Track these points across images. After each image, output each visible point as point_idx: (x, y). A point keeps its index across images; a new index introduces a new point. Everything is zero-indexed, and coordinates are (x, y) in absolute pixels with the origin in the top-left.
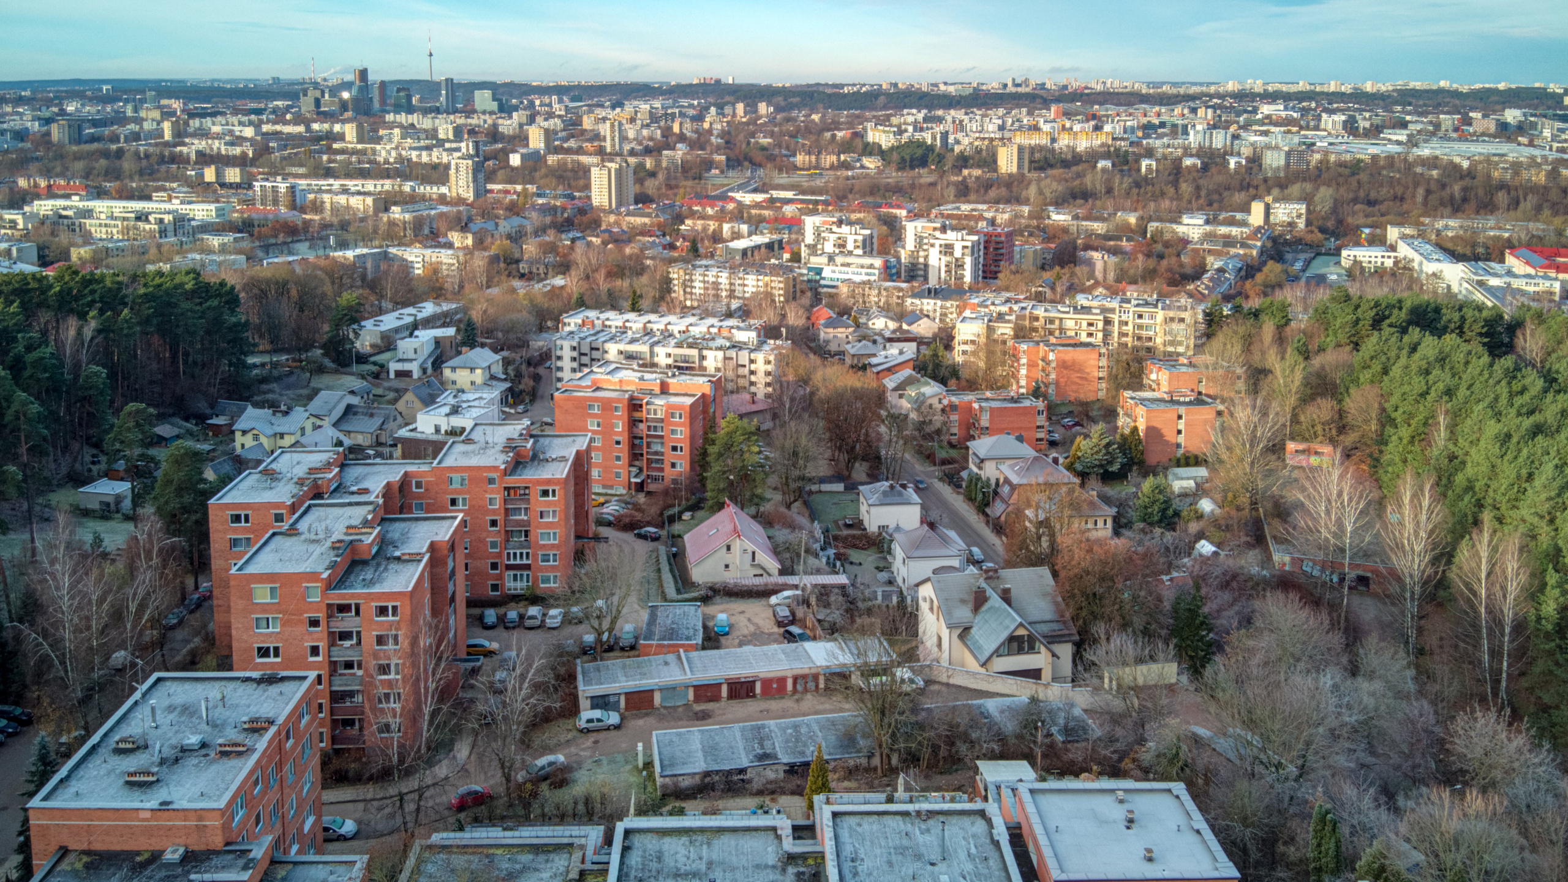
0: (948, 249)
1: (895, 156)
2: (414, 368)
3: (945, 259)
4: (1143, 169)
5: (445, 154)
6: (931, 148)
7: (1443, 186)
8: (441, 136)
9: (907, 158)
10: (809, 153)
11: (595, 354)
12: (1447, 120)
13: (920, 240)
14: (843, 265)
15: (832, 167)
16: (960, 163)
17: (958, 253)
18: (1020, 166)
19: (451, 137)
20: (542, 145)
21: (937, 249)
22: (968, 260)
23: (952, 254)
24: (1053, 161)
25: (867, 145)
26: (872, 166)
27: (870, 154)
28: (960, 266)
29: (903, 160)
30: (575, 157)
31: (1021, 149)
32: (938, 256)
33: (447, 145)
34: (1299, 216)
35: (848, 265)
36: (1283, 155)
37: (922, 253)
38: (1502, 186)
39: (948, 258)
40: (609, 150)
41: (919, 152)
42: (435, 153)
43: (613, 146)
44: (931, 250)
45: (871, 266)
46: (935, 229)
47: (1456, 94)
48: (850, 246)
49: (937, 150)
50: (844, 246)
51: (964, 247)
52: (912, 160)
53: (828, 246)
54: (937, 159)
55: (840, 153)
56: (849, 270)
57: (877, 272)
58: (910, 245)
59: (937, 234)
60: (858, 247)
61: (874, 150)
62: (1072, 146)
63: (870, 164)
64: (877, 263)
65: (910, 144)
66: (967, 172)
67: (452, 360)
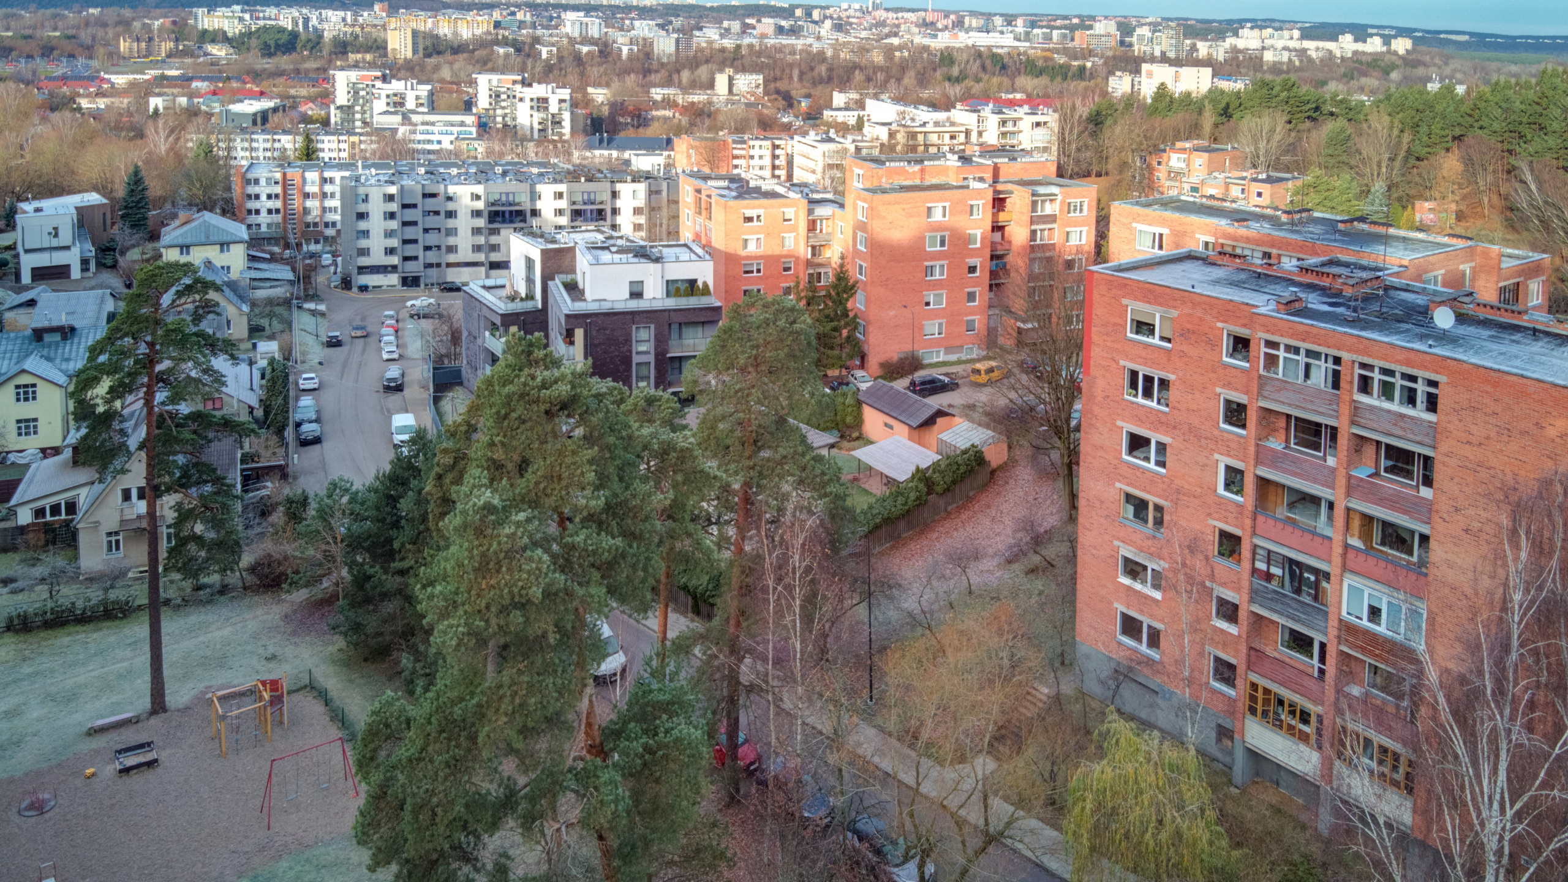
0: (541, 103)
1: (254, 42)
2: (72, 258)
3: (538, 116)
4: (544, 56)
6: (294, 35)
7: (812, 69)
9: (272, 43)
10: (138, 40)
11: (431, 204)
12: (736, 26)
13: (496, 96)
14: (423, 124)
15: (170, 55)
16: (339, 49)
17: (554, 108)
18: (415, 52)
21: (528, 103)
22: (566, 116)
23: (546, 109)
24: (442, 48)
25: (205, 32)
26: (223, 53)
27: (213, 41)
28: (557, 123)
29: (266, 46)
31: (415, 33)
32: (528, 112)
34: (757, 86)
35: (433, 124)
36: (673, 42)
37: (499, 112)
38: (855, 66)
39: (542, 115)
41: (284, 38)
44: (519, 105)
45: (462, 124)
46: (515, 82)
47: (705, 8)
48: (410, 104)
49: (303, 37)
50: (402, 104)
51: (561, 101)
52: (277, 46)
53: (379, 105)
54: (310, 45)
55: (177, 40)
56: (435, 129)
57: (474, 130)
58: (483, 102)
59: (518, 87)
60: (422, 105)
61: (218, 37)
62: (455, 34)
63: (218, 51)
64: (470, 119)
65: (265, 29)
66: (359, 56)
67: (171, 234)
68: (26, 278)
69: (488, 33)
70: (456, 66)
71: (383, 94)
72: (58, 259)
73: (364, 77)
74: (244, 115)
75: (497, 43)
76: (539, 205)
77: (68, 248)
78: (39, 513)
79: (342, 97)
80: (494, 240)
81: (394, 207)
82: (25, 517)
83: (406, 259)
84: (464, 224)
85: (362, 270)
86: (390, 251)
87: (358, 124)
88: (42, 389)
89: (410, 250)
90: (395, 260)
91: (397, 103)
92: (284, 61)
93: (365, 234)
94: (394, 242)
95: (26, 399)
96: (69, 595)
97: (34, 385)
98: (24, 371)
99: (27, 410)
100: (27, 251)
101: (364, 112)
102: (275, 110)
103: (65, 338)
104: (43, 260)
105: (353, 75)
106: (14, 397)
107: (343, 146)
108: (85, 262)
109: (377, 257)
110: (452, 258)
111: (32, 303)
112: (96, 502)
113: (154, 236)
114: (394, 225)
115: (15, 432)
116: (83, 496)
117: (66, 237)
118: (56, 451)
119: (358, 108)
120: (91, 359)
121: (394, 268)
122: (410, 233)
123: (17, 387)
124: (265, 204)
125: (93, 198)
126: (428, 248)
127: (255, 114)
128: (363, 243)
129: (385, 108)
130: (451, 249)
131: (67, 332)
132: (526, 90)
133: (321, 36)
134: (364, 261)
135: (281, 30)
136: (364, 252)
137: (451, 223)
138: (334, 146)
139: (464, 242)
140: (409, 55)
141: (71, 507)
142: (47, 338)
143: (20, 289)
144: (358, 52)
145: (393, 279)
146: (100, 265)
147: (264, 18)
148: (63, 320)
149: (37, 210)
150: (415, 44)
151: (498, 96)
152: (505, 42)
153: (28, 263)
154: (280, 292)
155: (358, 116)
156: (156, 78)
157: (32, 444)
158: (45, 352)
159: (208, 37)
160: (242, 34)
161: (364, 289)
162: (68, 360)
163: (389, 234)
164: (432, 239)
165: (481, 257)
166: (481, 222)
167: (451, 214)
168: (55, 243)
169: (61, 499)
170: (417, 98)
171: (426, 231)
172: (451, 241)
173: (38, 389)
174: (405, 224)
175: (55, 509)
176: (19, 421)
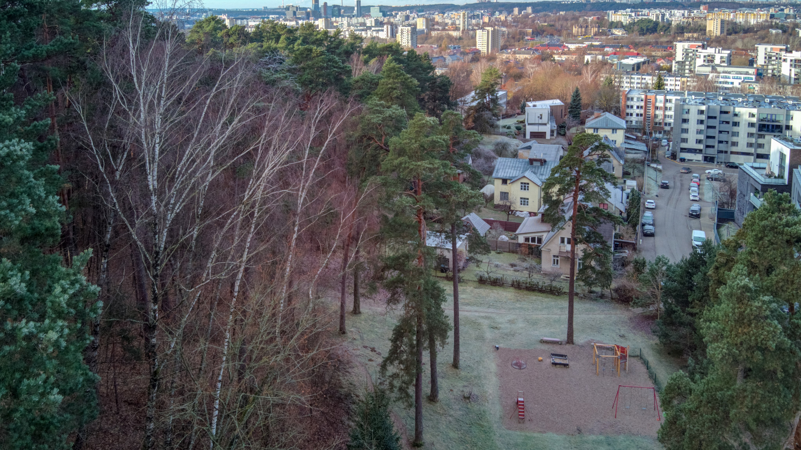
1: (636, 28)
2: (547, 129)
3: (794, 71)
5: (374, 33)
6: (656, 24)
8: (368, 25)
9: (645, 28)
10: (581, 27)
13: (769, 58)
14: (724, 72)
15: (595, 35)
16: (680, 31)
18: (722, 32)
19: (373, 25)
20: (424, 27)
21: (789, 62)
24: (738, 30)
25: (612, 23)
26: (620, 34)
27: (616, 27)
29: (642, 30)
30: (447, 32)
31: (723, 22)
32: (789, 68)
33: (373, 29)
35: (729, 73)
37: (770, 67)
40: (461, 29)
41: (651, 25)
42: (369, 32)
43: (464, 26)
44: (783, 64)
45: (747, 73)
46: (781, 50)
48: (717, 61)
49: (661, 25)
52: (648, 30)
53: (699, 62)
54: (664, 29)
55: (599, 27)
56: (731, 76)
57: (754, 77)
58: (761, 61)
59: (783, 53)
60: (724, 62)
61: (618, 25)
62: (746, 22)
63: (618, 32)
64: (751, 71)
65: (642, 21)
66: (690, 35)
67: (590, 122)
68: (528, 136)
69: (766, 21)
70: (746, 40)
71: (702, 55)
72: (541, 129)
73: (692, 46)
74: (628, 65)
75: (772, 27)
76: (791, 123)
77: (545, 124)
78: (527, 239)
79: (679, 57)
80: (761, 141)
81: (703, 117)
82: (521, 240)
83: (707, 146)
84: (743, 130)
85: (683, 150)
86: (699, 142)
87: (687, 71)
88: (531, 186)
89: (710, 142)
90: (701, 147)
91: (710, 60)
92: (650, 38)
93: (686, 131)
94: (702, 137)
95: (525, 189)
96: (537, 278)
97: (528, 184)
98: (524, 177)
99: (525, 194)
100: (529, 124)
101: (691, 65)
102: (644, 63)
103: (542, 165)
104: (535, 129)
105: (686, 45)
106: (520, 187)
107: (678, 83)
108: (552, 132)
109: (691, 144)
110: (734, 149)
111: (529, 148)
112: (550, 240)
113: (583, 123)
114: (702, 127)
115: (519, 203)
116: (545, 236)
117: (545, 119)
118: (535, 214)
119: (687, 63)
120: (552, 175)
121: (700, 151)
122: (711, 132)
123: (522, 183)
124: (635, 111)
125: (558, 102)
126: (720, 142)
127: (634, 65)
128: (684, 136)
129: (702, 63)
130: (735, 144)
131: (543, 162)
132: (788, 54)
133: (670, 24)
134: (684, 145)
135: (650, 21)
136: (685, 140)
137: (735, 129)
138: (673, 83)
139: (742, 141)
140: (719, 33)
141: (540, 240)
142: (535, 163)
143: (525, 141)
144: (690, 32)
145: (700, 157)
146: (559, 134)
147: (642, 15)
148: (541, 156)
149: (534, 106)
150: (722, 28)
151: (770, 58)
152: (776, 27)
153: (529, 129)
154: (639, 156)
155: (687, 67)
156: (588, 46)
157: (526, 209)
158: (533, 170)
159: (614, 25)
160: (630, 24)
161: (683, 160)
162: (542, 175)
163: (699, 132)
164: (723, 137)
165: (752, 150)
166: (754, 130)
167: (736, 124)
168: (540, 122)
169: (536, 235)
170: (721, 58)
171: (720, 132)
172: (735, 139)
173: (530, 186)
174: (709, 127)
175: (533, 240)
176: (521, 198)
